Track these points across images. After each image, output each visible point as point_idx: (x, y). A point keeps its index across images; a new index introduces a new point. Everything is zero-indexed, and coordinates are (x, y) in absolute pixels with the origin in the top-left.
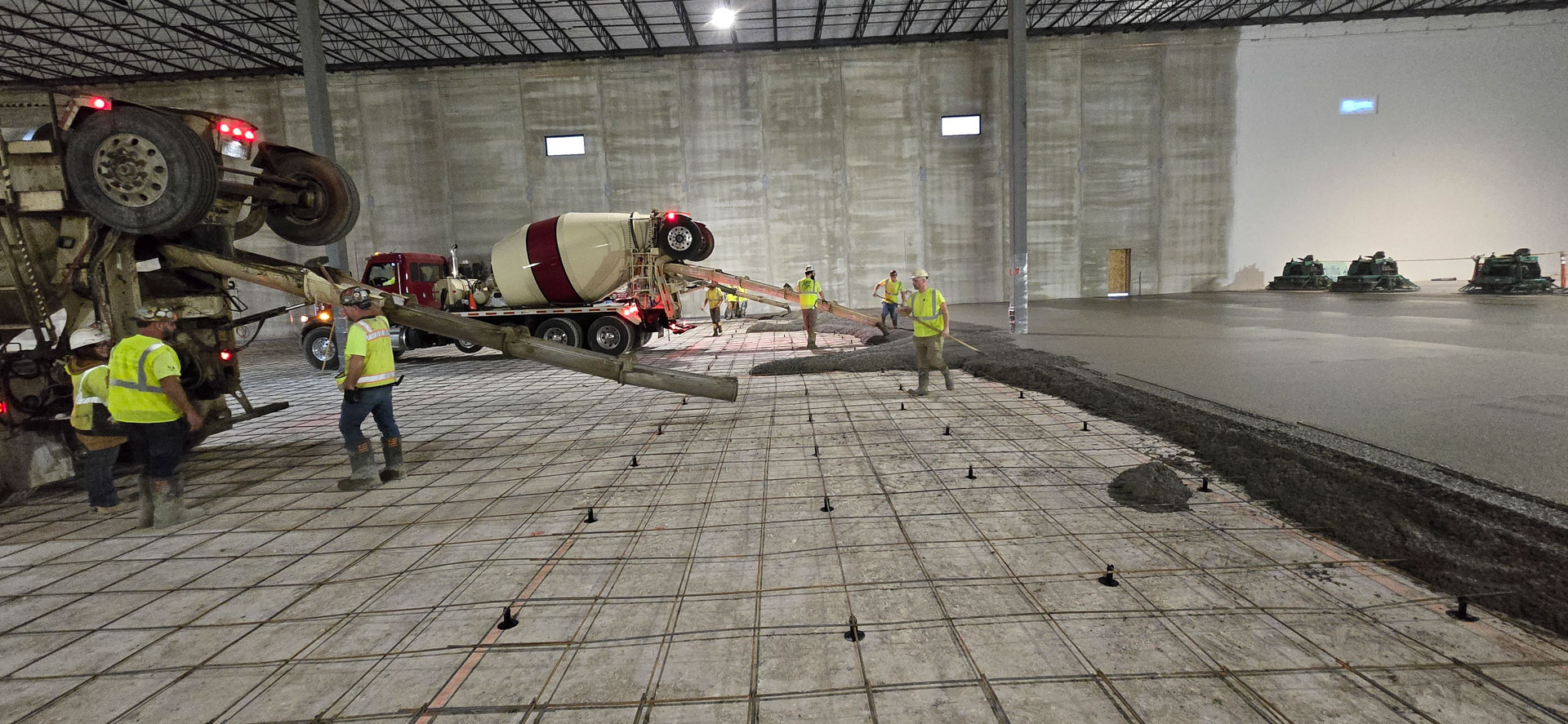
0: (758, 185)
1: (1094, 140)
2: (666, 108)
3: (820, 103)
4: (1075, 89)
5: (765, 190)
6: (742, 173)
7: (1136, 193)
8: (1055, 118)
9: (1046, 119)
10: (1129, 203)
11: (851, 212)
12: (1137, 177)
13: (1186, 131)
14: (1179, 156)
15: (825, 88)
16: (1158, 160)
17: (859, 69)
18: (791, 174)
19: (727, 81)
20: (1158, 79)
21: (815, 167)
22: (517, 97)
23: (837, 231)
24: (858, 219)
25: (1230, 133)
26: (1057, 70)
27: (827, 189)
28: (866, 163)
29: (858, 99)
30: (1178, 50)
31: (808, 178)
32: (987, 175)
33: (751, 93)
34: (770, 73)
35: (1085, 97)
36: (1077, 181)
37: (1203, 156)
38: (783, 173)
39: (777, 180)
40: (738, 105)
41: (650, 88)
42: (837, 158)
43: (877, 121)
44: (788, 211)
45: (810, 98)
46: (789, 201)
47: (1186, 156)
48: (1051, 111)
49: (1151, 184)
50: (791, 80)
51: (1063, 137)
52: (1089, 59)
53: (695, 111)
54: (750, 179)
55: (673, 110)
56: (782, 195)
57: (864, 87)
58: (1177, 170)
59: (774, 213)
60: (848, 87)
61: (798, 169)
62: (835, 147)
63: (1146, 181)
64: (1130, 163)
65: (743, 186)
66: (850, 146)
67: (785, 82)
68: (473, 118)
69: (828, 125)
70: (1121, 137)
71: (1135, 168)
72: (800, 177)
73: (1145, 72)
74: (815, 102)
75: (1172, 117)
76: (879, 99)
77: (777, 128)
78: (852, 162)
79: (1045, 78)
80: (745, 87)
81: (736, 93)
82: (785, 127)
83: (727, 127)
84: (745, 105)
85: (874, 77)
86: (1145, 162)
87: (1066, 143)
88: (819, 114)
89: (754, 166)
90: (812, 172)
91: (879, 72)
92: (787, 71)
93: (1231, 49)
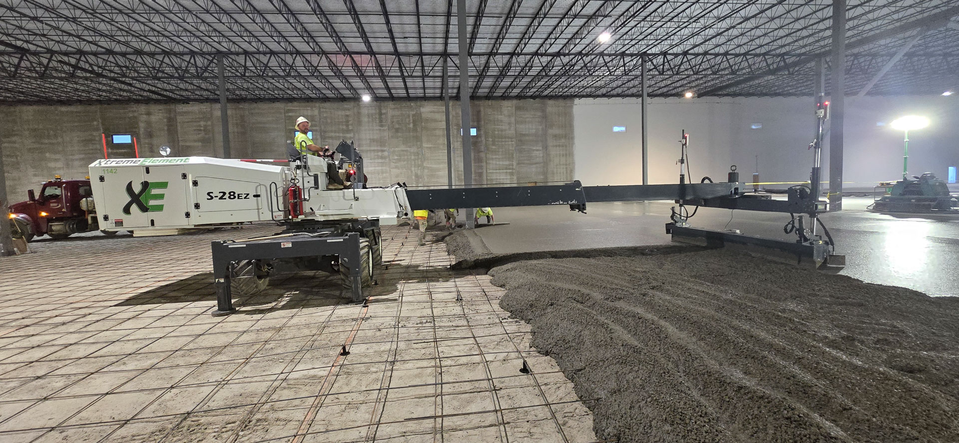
0: (386, 154)
1: (521, 139)
2: (348, 121)
3: (411, 121)
4: (513, 119)
5: (389, 155)
6: (379, 148)
7: (538, 160)
8: (505, 130)
9: (502, 131)
10: (536, 163)
11: (425, 165)
12: (538, 153)
13: (555, 136)
14: (554, 146)
15: (414, 115)
16: (545, 147)
17: (428, 110)
18: (400, 149)
19: (374, 111)
20: (545, 117)
21: (410, 147)
22: (283, 115)
23: (419, 173)
24: (428, 168)
25: (573, 138)
26: (506, 112)
27: (414, 156)
28: (431, 146)
29: (427, 120)
30: (552, 107)
31: (407, 151)
32: (479, 152)
33: (383, 116)
34: (391, 109)
35: (517, 122)
36: (515, 155)
37: (563, 146)
38: (397, 149)
39: (394, 152)
40: (378, 122)
41: (341, 113)
42: (419, 143)
43: (435, 129)
44: (398, 164)
45: (408, 120)
46: (399, 160)
47: (556, 146)
48: (504, 127)
49: (543, 157)
50: (400, 112)
51: (509, 138)
52: (518, 108)
53: (360, 123)
54: (383, 151)
55: (350, 122)
56: (396, 158)
57: (430, 116)
58: (553, 152)
59: (393, 165)
60: (423, 116)
61: (403, 148)
62: (418, 139)
63: (541, 155)
64: (535, 148)
65: (380, 154)
66: (424, 139)
67: (397, 113)
68: (264, 123)
69: (415, 130)
70: (531, 138)
71: (537, 150)
72: (403, 151)
73: (539, 114)
74: (409, 121)
75: (550, 131)
76: (435, 121)
77: (394, 130)
78: (425, 145)
79: (501, 115)
80: (381, 114)
81: (377, 116)
82: (397, 130)
83: (373, 130)
84: (381, 121)
85: (434, 112)
86: (541, 148)
87: (510, 140)
88: (411, 125)
89: (384, 146)
90: (409, 149)
91: (435, 110)
92: (397, 108)
93: (572, 107)
